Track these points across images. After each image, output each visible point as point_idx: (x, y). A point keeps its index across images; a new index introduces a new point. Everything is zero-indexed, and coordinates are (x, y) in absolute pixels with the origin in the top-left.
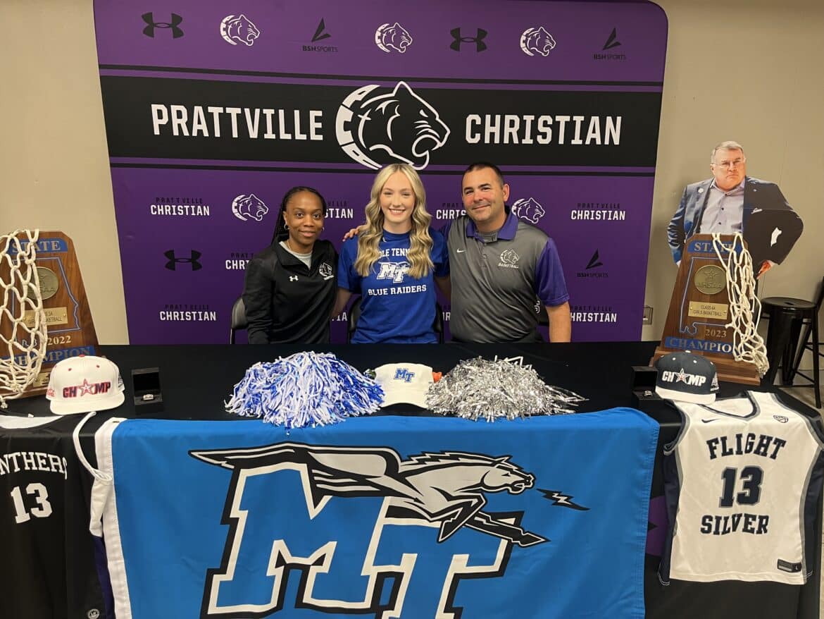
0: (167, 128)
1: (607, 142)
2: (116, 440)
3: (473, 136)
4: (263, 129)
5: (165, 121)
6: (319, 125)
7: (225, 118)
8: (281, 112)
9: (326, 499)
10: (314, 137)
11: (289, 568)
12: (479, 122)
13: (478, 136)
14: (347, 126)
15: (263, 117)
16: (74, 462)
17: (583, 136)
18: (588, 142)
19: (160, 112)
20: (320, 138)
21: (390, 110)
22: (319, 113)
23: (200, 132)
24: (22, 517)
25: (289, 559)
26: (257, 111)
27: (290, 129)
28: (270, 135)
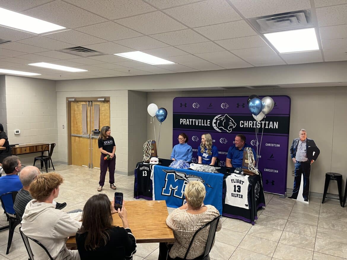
0: (182, 123)
1: (274, 128)
2: (154, 167)
3: (242, 126)
4: (199, 123)
5: (182, 122)
6: (209, 123)
7: (192, 121)
8: (202, 120)
9: (177, 179)
10: (208, 125)
11: (172, 189)
12: (243, 122)
13: (243, 125)
14: (215, 123)
15: (199, 121)
16: (150, 169)
17: (268, 126)
18: (270, 128)
19: (181, 120)
20: (209, 125)
21: (224, 120)
22: (209, 120)
23: (188, 124)
24: (143, 175)
25: (172, 188)
26: (198, 120)
27: (204, 123)
28: (200, 125)
